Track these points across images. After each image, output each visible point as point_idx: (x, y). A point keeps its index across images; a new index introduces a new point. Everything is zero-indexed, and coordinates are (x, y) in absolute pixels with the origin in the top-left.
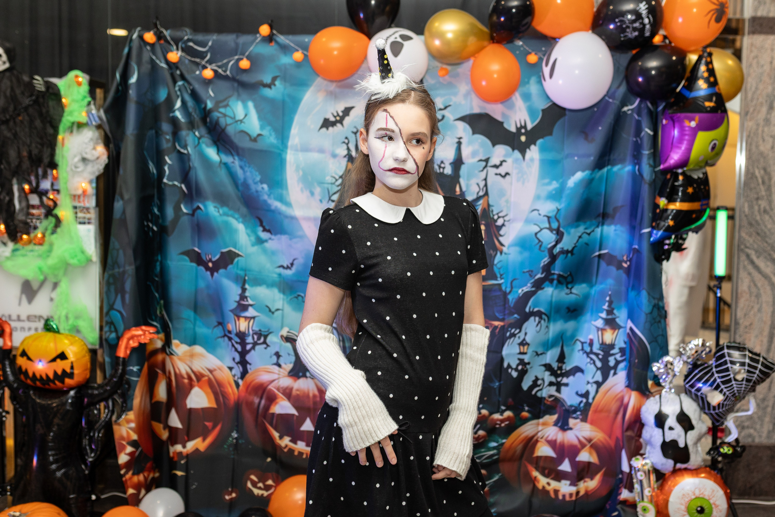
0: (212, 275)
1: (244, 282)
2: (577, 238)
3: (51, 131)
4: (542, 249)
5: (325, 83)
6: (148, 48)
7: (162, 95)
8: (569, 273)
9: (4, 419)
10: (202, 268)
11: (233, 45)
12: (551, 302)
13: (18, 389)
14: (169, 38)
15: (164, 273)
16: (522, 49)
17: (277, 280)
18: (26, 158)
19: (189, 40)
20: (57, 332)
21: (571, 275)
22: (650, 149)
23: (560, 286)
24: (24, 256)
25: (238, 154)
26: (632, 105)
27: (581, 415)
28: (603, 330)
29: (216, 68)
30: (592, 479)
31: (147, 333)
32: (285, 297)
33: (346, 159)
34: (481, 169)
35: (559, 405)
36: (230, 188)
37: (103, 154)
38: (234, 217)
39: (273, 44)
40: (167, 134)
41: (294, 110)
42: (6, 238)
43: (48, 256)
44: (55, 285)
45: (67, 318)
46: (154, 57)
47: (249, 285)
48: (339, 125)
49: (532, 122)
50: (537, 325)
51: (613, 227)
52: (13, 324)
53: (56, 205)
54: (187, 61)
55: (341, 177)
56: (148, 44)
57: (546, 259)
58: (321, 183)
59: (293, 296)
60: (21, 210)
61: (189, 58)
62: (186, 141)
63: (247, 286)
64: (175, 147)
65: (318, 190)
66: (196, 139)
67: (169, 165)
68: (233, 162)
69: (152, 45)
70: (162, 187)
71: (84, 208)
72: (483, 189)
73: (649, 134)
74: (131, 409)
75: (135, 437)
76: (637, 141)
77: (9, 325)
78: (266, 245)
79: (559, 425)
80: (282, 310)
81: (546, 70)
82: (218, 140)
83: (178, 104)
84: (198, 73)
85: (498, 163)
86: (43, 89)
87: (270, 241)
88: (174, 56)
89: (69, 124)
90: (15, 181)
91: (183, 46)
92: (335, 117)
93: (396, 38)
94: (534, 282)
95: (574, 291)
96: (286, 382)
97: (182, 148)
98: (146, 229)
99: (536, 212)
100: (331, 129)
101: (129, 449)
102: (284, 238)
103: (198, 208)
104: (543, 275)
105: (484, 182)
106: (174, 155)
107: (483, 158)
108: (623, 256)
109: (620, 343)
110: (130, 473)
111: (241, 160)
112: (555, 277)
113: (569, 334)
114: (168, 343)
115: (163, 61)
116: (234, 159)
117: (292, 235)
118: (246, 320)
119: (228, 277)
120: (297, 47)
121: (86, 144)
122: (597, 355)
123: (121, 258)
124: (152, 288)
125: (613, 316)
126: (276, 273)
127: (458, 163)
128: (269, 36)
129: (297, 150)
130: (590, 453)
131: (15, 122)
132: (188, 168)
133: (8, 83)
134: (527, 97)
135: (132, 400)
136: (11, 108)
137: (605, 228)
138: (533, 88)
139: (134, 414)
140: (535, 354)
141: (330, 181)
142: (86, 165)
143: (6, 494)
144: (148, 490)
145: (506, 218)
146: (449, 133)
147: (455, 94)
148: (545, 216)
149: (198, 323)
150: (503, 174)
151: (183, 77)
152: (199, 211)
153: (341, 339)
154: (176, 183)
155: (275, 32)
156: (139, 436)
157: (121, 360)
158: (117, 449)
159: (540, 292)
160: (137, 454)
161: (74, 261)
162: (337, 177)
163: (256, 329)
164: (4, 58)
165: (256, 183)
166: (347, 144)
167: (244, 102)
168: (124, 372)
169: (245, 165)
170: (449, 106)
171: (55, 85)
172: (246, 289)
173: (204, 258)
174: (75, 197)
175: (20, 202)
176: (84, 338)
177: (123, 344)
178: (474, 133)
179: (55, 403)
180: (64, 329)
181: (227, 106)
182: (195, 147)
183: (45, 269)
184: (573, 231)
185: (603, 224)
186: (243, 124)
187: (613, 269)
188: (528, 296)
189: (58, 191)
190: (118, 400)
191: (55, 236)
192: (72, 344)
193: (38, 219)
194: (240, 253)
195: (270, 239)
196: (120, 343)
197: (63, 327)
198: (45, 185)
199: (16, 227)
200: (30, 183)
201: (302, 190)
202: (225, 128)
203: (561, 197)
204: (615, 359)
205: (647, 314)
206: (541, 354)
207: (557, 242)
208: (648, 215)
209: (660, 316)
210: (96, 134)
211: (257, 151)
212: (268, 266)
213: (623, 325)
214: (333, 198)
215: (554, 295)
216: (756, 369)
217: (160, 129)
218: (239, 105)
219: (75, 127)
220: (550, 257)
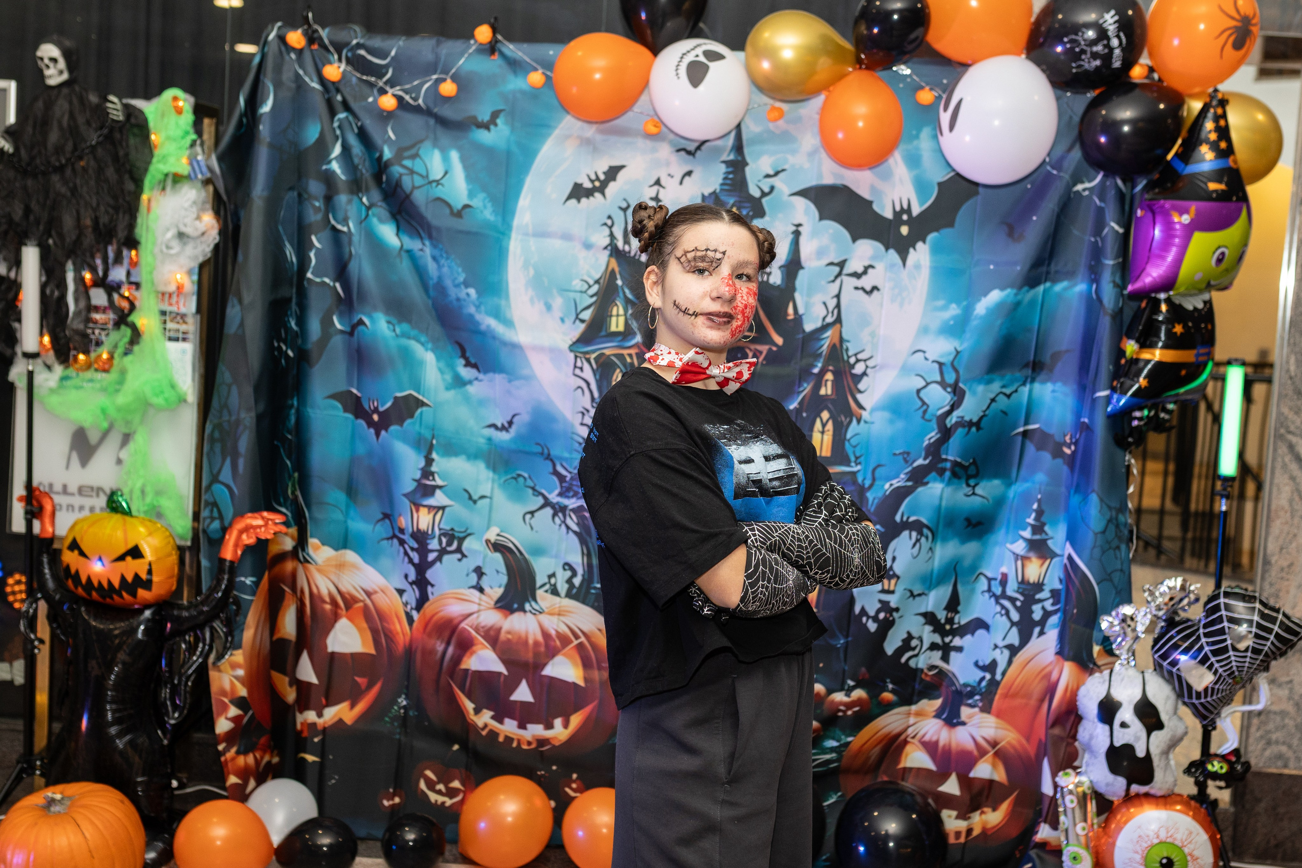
0: (378, 435)
1: (431, 448)
2: (989, 401)
3: (130, 186)
4: (927, 416)
5: (579, 124)
6: (293, 56)
7: (312, 133)
8: (971, 461)
9: (36, 651)
10: (362, 423)
11: (430, 57)
12: (939, 508)
13: (61, 603)
14: (326, 41)
15: (301, 426)
16: (909, 80)
17: (485, 447)
18: (90, 230)
19: (359, 46)
20: (128, 513)
21: (974, 463)
22: (1116, 258)
23: (956, 481)
24: (78, 388)
25: (430, 237)
26: (1090, 181)
27: (981, 700)
28: (1024, 558)
29: (401, 93)
30: (995, 809)
31: (270, 522)
32: (496, 477)
33: (607, 253)
34: (832, 278)
35: (944, 684)
36: (415, 293)
37: (213, 227)
38: (418, 341)
39: (496, 56)
40: (317, 200)
41: (525, 168)
42: (51, 357)
43: (117, 391)
44: (126, 439)
45: (143, 492)
46: (301, 72)
47: (438, 453)
48: (597, 195)
49: (921, 204)
50: (914, 545)
51: (1049, 386)
52: (57, 499)
53: (133, 307)
54: (354, 80)
55: (597, 282)
56: (294, 49)
57: (933, 434)
58: (563, 290)
59: (509, 476)
60: (77, 313)
61: (359, 75)
62: (346, 211)
63: (434, 455)
64: (329, 222)
65: (558, 302)
66: (364, 209)
67: (317, 249)
68: (421, 250)
69: (300, 52)
70: (303, 285)
71: (178, 314)
72: (833, 313)
73: (1117, 232)
74: (239, 646)
75: (243, 692)
76: (1096, 241)
77: (51, 499)
78: (470, 389)
79: (944, 716)
80: (491, 498)
81: (945, 118)
82: (399, 212)
83: (337, 150)
84: (371, 99)
85: (860, 270)
86: (121, 118)
87: (476, 382)
88: (334, 71)
89: (160, 177)
90: (70, 266)
91: (350, 54)
92: (592, 181)
93: (697, 56)
94: (910, 472)
95: (978, 490)
96: (491, 618)
97: (338, 223)
98: (276, 353)
99: (920, 354)
100: (584, 200)
101: (233, 711)
102: (499, 378)
103: (361, 322)
104: (927, 462)
105: (835, 300)
106: (326, 234)
107: (836, 261)
108: (1065, 436)
109: (1054, 582)
110: (233, 750)
111: (434, 246)
112: (948, 465)
113: (967, 563)
114: (302, 542)
115: (315, 78)
116: (424, 244)
117: (511, 374)
118: (429, 513)
119: (405, 440)
120: (535, 64)
121: (186, 210)
122: (1013, 600)
123: (234, 399)
124: (282, 450)
125: (1044, 536)
126: (483, 437)
127: (794, 266)
128: (490, 42)
129: (527, 234)
130: (994, 766)
131: (74, 170)
132: (347, 256)
133: (66, 106)
134: (913, 161)
135: (242, 631)
136: (69, 146)
137: (1037, 386)
138: (926, 145)
139: (244, 654)
140: (908, 594)
141: (578, 288)
142: (185, 244)
143: (34, 774)
144: (260, 781)
145: (869, 363)
146: (780, 215)
147: (794, 152)
148: (933, 361)
149: (352, 513)
150: (868, 288)
151: (346, 107)
152: (361, 328)
153: (585, 551)
154: (327, 280)
155: (499, 37)
156: (249, 692)
157: (227, 564)
158: (214, 709)
159: (920, 489)
160: (246, 719)
161: (159, 401)
162: (591, 282)
163: (446, 526)
164: (62, 64)
165: (457, 286)
166: (610, 227)
167: (444, 151)
168: (231, 585)
169: (441, 256)
170: (783, 170)
171: (141, 112)
172: (433, 460)
173: (367, 407)
174: (164, 295)
175: (76, 300)
176: (170, 526)
177: (231, 538)
178: (821, 218)
179: (117, 627)
180: (139, 511)
181: (415, 156)
182: (361, 223)
183: (112, 412)
184: (980, 388)
185: (1033, 380)
186: (440, 187)
187: (1046, 456)
188: (900, 495)
189: (137, 285)
190: (219, 630)
191: (129, 358)
192: (150, 534)
193: (103, 329)
194: (425, 400)
195: (477, 379)
196: (227, 537)
197: (137, 507)
198: (118, 274)
199: (68, 340)
200: (93, 270)
201: (532, 300)
202: (411, 192)
203: (964, 332)
204: (1043, 608)
205: (1096, 534)
206: (919, 595)
207: (953, 407)
208: (1106, 367)
209: (1120, 539)
210: (203, 194)
211: (461, 232)
212: (472, 423)
213: (1058, 551)
214: (582, 316)
215: (945, 495)
216: (1270, 631)
217: (306, 190)
218: (436, 156)
219: (169, 182)
220: (940, 431)
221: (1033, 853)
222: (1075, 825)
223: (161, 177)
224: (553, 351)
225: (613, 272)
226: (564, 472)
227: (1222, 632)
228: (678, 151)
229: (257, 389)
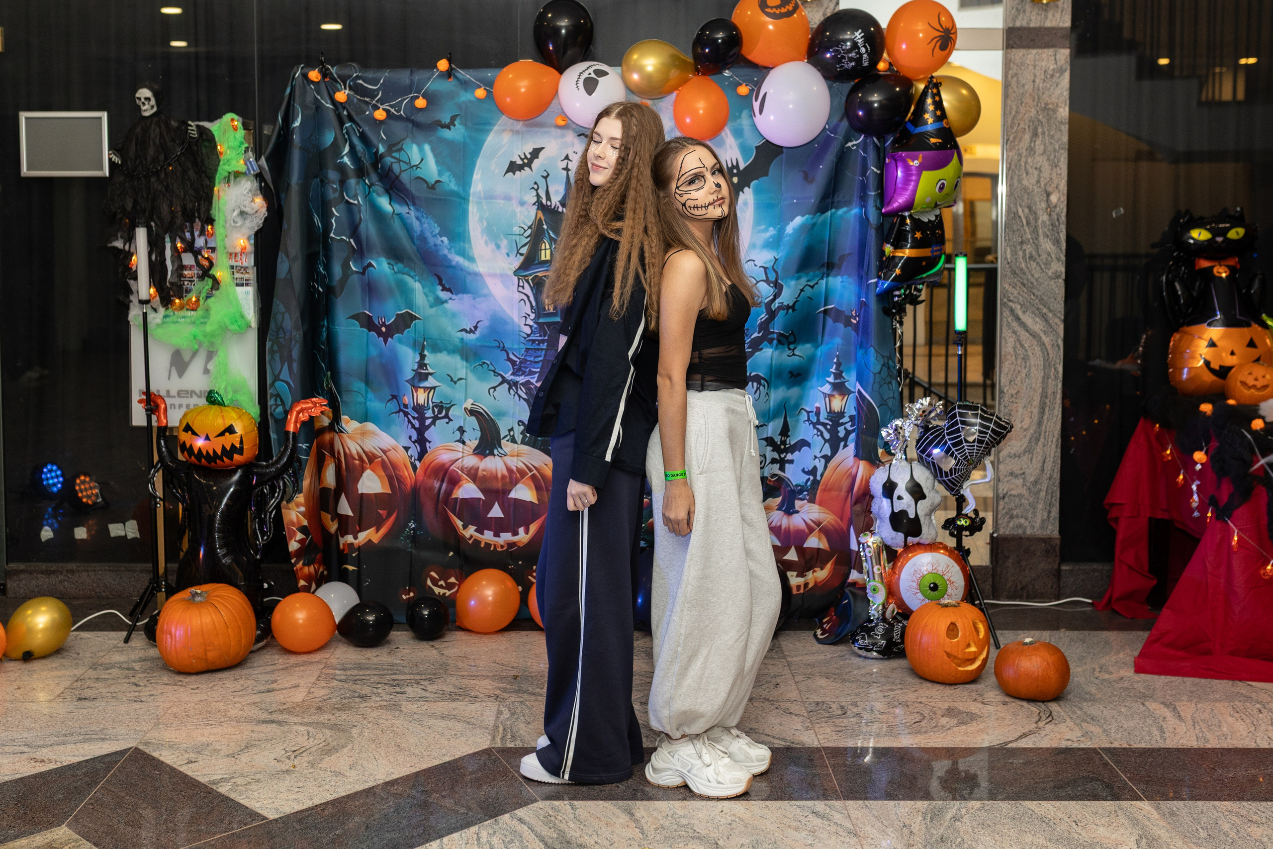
0: (386, 342)
1: (423, 348)
2: (799, 291)
3: (206, 182)
5: (511, 121)
6: (313, 87)
7: (329, 138)
8: (790, 332)
11: (407, 82)
12: (771, 364)
14: (335, 75)
15: (331, 340)
16: (731, 80)
17: (460, 345)
18: (180, 213)
19: (358, 78)
20: (222, 405)
21: (793, 333)
22: (876, 190)
23: (781, 347)
24: (176, 322)
25: (414, 204)
26: (856, 140)
27: (808, 495)
28: (830, 396)
29: (388, 108)
30: (822, 569)
31: (317, 405)
32: (468, 365)
33: (535, 207)
35: (783, 486)
36: (405, 242)
37: (263, 207)
38: (410, 276)
39: (453, 79)
40: (334, 183)
41: (476, 153)
42: (157, 302)
43: (205, 323)
44: (211, 355)
45: (226, 391)
46: (319, 97)
47: (428, 351)
48: (526, 168)
49: (745, 161)
50: (756, 392)
51: (839, 279)
52: (167, 401)
53: (211, 264)
54: (355, 101)
55: (530, 227)
56: (313, 82)
57: (764, 316)
58: (507, 235)
59: (477, 364)
60: (174, 272)
61: (358, 97)
62: (356, 190)
63: (426, 353)
64: (344, 198)
65: (504, 243)
66: (367, 188)
67: (337, 217)
68: (408, 213)
69: (316, 84)
70: (328, 242)
71: (242, 267)
73: (875, 173)
74: (301, 492)
75: (304, 522)
76: (863, 180)
77: (163, 400)
78: (449, 306)
79: (785, 508)
80: (466, 380)
81: (756, 105)
82: (391, 188)
83: (347, 149)
84: (367, 113)
87: (451, 301)
88: (341, 95)
90: (167, 239)
91: (352, 84)
92: (522, 159)
93: (590, 74)
95: (797, 352)
96: (471, 461)
97: (350, 198)
98: (311, 290)
99: (752, 263)
100: (517, 173)
101: (299, 536)
103: (370, 265)
104: (761, 335)
106: (342, 206)
108: (852, 311)
109: (851, 411)
110: (301, 562)
111: (418, 210)
112: (775, 336)
113: (792, 402)
114: (336, 419)
115: (329, 102)
116: (409, 209)
117: (475, 294)
118: (425, 392)
119: (405, 344)
120: (479, 83)
121: (244, 196)
122: (824, 425)
123: (287, 323)
124: (319, 358)
125: (842, 380)
126: (458, 338)
128: (448, 70)
129: (480, 199)
130: (820, 538)
131: (166, 173)
132: (358, 220)
133: (157, 129)
134: (738, 133)
135: (303, 481)
136: (162, 157)
137: (831, 279)
138: (745, 122)
139: (304, 498)
141: (517, 232)
142: (245, 219)
143: (161, 591)
144: (320, 584)
148: (761, 267)
149: (370, 396)
151: (350, 118)
152: (372, 268)
154: (344, 238)
155: (454, 66)
156: (309, 522)
157: (291, 435)
158: (287, 535)
159: (758, 353)
160: (308, 542)
161: (234, 327)
162: (526, 228)
163: (437, 401)
164: (153, 101)
165: (435, 236)
166: (537, 190)
167: (419, 145)
168: (294, 450)
169: (422, 216)
171: (209, 130)
172: (425, 356)
173: (377, 323)
174: (232, 255)
175: (173, 262)
176: (247, 412)
177: (292, 418)
180: (229, 403)
181: (401, 149)
182: (366, 197)
183: (201, 338)
184: (793, 283)
185: (828, 276)
186: (419, 169)
187: (841, 326)
189: (213, 249)
190: (288, 480)
191: (211, 301)
192: (239, 418)
193: (191, 281)
194: (418, 316)
195: (451, 299)
196: (289, 417)
197: (227, 401)
198: (200, 242)
199: (168, 290)
201: (486, 243)
202: (400, 175)
203: (779, 246)
204: (845, 429)
205: (875, 374)
207: (776, 297)
208: (874, 264)
209: (891, 377)
210: (256, 184)
211: (435, 199)
212: (449, 329)
213: (852, 390)
214: (521, 251)
215: (774, 357)
216: (988, 428)
217: (326, 177)
218: (415, 148)
219: (232, 177)
220: (767, 313)
221: (847, 591)
222: (873, 568)
223: (226, 174)
224: (502, 276)
225: (540, 219)
226: (515, 359)
227: (958, 431)
228: (579, 135)
229: (302, 314)
